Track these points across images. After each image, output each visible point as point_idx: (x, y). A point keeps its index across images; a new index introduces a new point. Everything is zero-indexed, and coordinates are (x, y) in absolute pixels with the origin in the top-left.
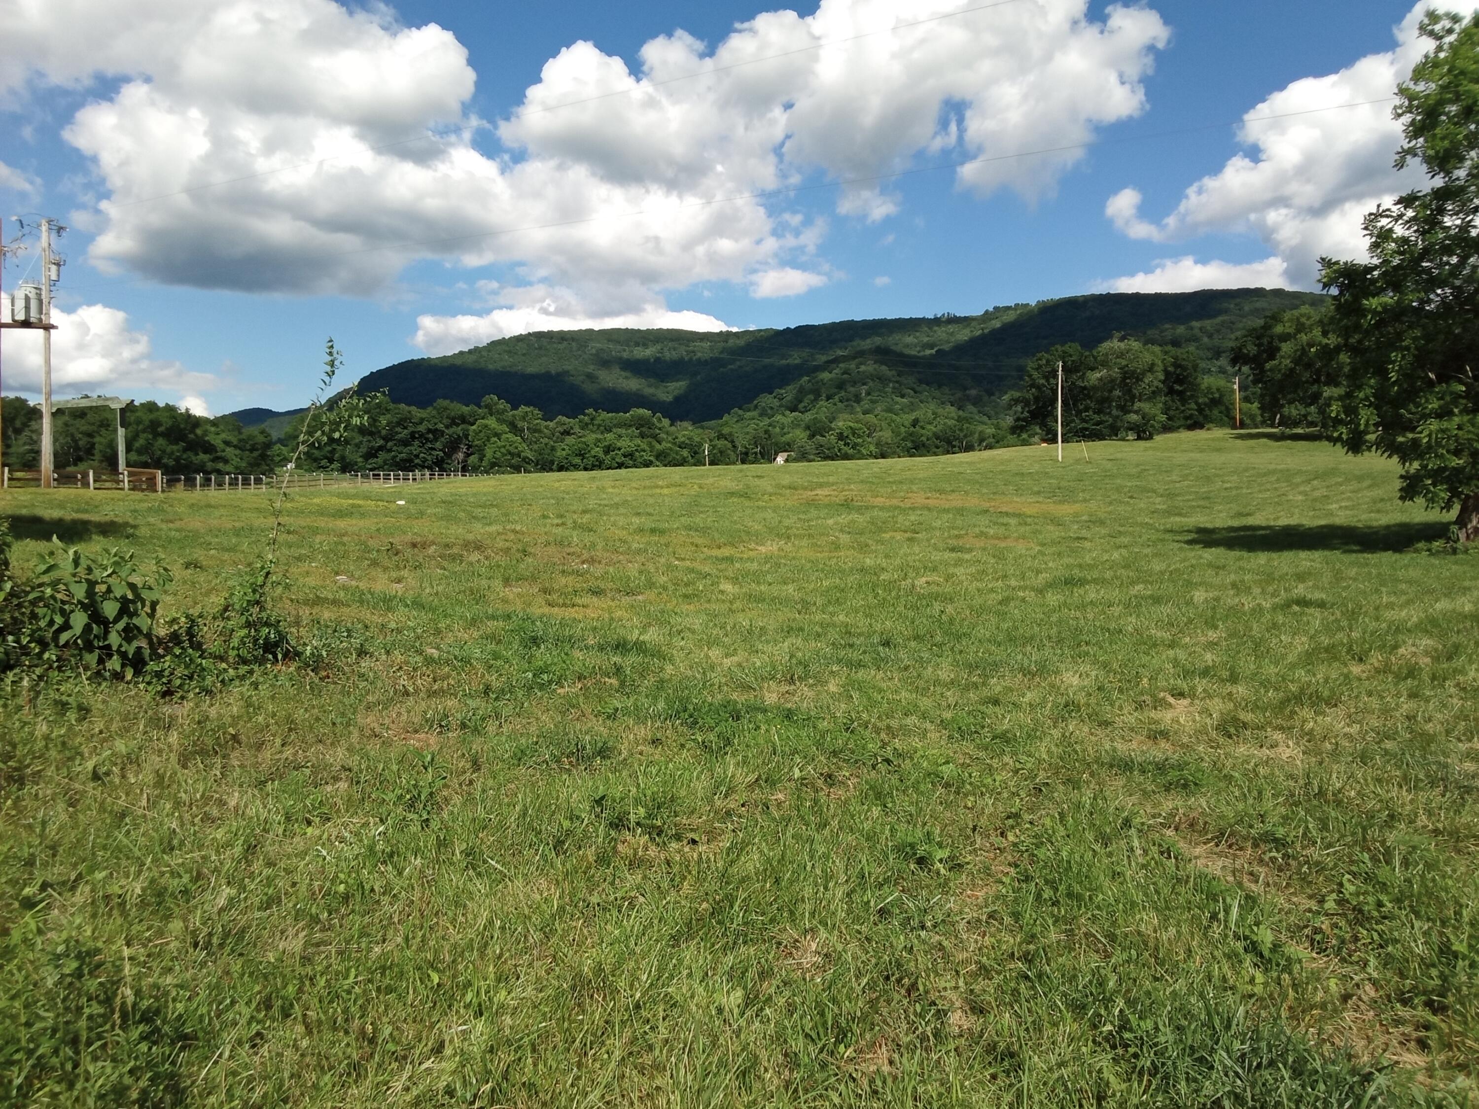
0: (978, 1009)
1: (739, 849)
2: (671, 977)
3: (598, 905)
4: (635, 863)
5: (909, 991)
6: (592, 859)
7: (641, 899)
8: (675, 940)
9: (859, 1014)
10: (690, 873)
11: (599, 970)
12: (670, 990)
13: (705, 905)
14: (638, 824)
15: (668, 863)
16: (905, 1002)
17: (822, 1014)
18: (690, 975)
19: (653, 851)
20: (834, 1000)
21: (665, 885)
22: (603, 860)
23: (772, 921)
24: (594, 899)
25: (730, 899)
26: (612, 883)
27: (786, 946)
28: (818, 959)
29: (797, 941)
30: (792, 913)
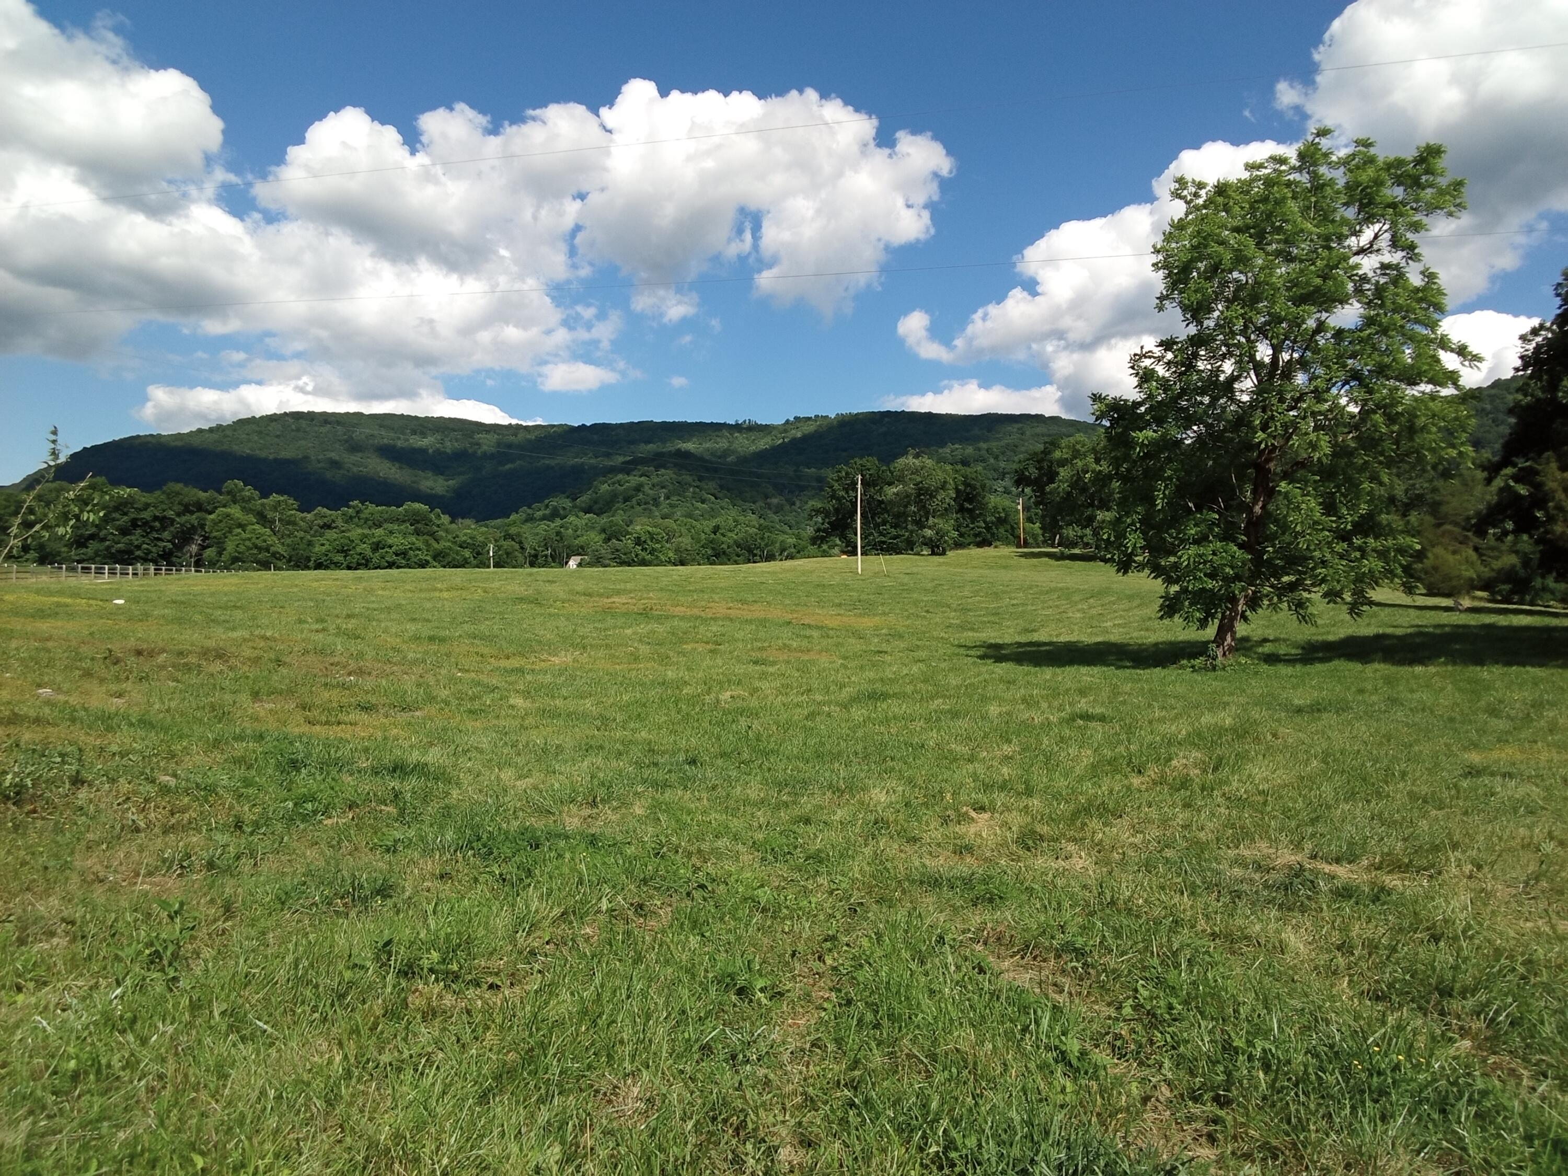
0: (807, 1143)
1: (549, 990)
2: (482, 1137)
3: (391, 1064)
4: (429, 1014)
5: (737, 1130)
6: (379, 1012)
7: (441, 1055)
8: (484, 1098)
9: (688, 1158)
10: (493, 1021)
11: (397, 1136)
12: (481, 1152)
13: (512, 1056)
14: (431, 970)
15: (469, 1012)
16: (734, 1141)
17: (649, 1164)
18: (503, 1135)
19: (449, 1000)
20: (661, 1149)
21: (467, 1037)
22: (391, 1014)
23: (589, 1067)
24: (385, 1058)
25: (544, 1047)
26: (405, 1039)
27: (605, 1094)
28: (641, 1105)
29: (616, 1087)
30: (609, 1056)
